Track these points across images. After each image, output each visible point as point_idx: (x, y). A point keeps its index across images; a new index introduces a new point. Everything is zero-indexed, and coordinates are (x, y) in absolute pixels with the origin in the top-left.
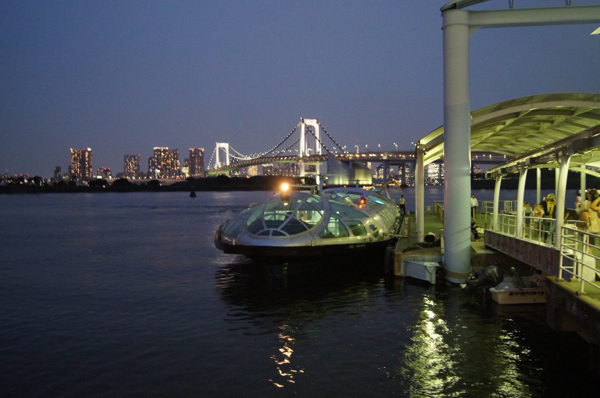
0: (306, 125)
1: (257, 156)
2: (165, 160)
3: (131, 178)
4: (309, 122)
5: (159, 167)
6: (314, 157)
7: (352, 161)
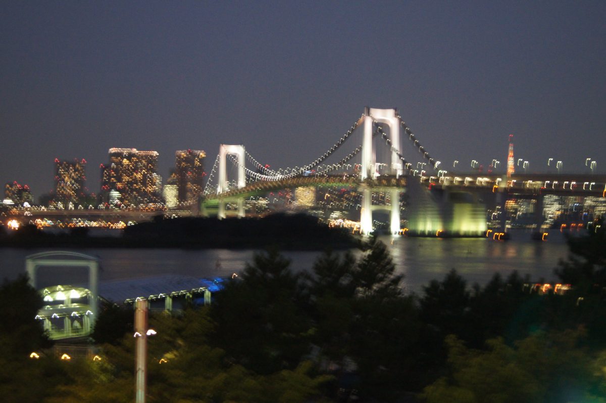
0: (373, 119)
1: (290, 172)
2: (130, 172)
3: (66, 207)
4: (379, 114)
5: (119, 185)
6: (387, 179)
7: (448, 187)
